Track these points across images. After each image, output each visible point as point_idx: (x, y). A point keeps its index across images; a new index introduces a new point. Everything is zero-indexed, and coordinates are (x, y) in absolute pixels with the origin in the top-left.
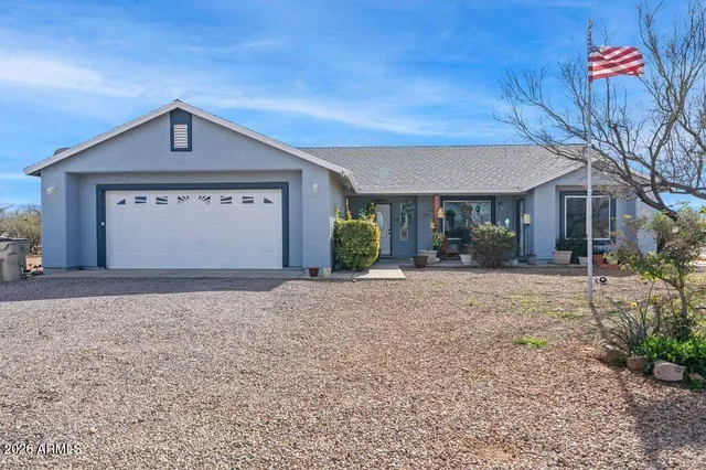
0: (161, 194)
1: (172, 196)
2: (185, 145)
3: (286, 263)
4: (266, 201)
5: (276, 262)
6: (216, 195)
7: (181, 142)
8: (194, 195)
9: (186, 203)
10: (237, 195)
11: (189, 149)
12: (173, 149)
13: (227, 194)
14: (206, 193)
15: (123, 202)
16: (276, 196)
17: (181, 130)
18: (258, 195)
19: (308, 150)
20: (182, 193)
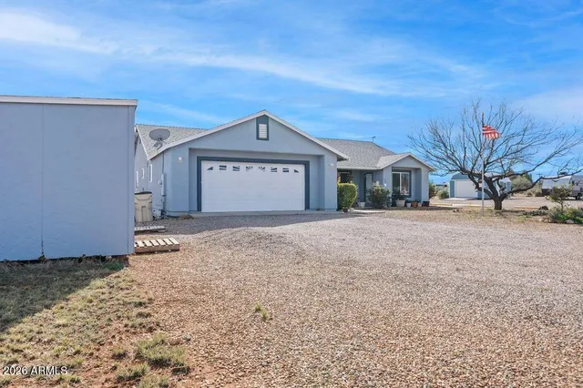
0: (236, 164)
1: (243, 166)
2: (265, 137)
3: (307, 207)
4: (296, 171)
5: (300, 206)
6: (269, 167)
7: (263, 134)
8: (256, 166)
9: (250, 171)
10: (280, 167)
11: (267, 139)
12: (258, 138)
13: (274, 166)
14: (263, 165)
15: (211, 169)
16: (301, 168)
17: (263, 127)
18: (291, 167)
19: (321, 139)
20: (248, 165)
